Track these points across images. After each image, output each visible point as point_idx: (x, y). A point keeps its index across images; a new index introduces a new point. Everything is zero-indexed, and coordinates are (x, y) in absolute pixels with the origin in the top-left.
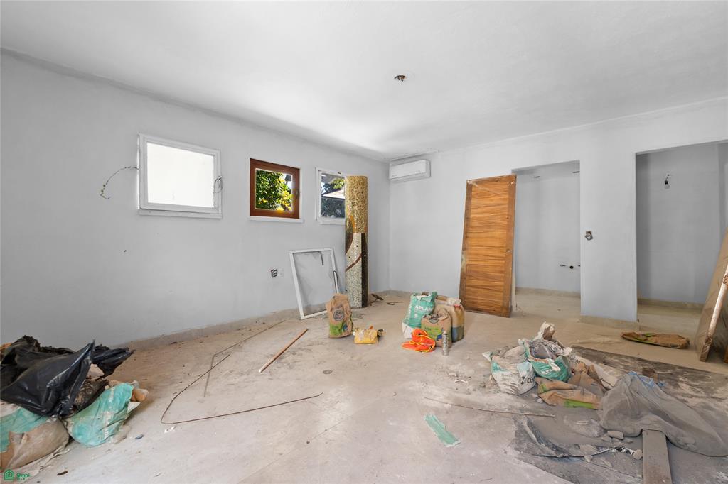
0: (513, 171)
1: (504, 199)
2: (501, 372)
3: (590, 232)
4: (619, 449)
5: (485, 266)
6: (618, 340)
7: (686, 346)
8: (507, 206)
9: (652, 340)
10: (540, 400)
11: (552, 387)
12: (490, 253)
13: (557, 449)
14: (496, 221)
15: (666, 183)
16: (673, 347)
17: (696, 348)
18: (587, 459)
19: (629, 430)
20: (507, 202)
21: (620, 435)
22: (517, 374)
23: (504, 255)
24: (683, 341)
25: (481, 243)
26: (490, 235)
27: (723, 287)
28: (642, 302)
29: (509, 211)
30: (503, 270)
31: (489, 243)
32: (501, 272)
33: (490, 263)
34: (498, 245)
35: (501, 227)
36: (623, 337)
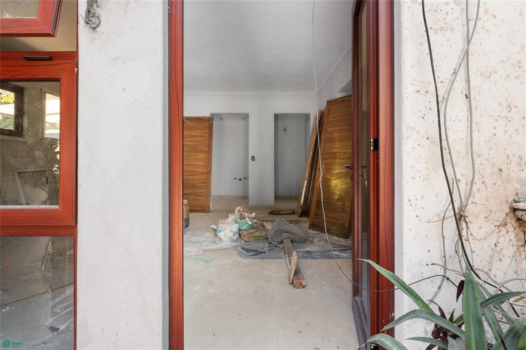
0: (211, 114)
1: (206, 133)
2: (223, 232)
3: (254, 157)
4: (276, 247)
5: (193, 180)
6: (268, 215)
7: (293, 213)
8: (207, 138)
9: (281, 213)
10: (243, 241)
11: (247, 233)
12: (197, 170)
13: (256, 251)
14: (201, 147)
15: (285, 130)
16: (289, 214)
17: (297, 214)
18: (267, 252)
19: (279, 241)
20: (207, 135)
21: (276, 243)
22: (232, 231)
23: (206, 171)
24: (292, 211)
25: (190, 163)
26: (196, 157)
27: (306, 182)
28: (277, 198)
29: (209, 141)
30: (206, 181)
31: (196, 163)
32: (205, 183)
33: (197, 177)
34: (202, 164)
35: (204, 152)
36: (270, 213)
